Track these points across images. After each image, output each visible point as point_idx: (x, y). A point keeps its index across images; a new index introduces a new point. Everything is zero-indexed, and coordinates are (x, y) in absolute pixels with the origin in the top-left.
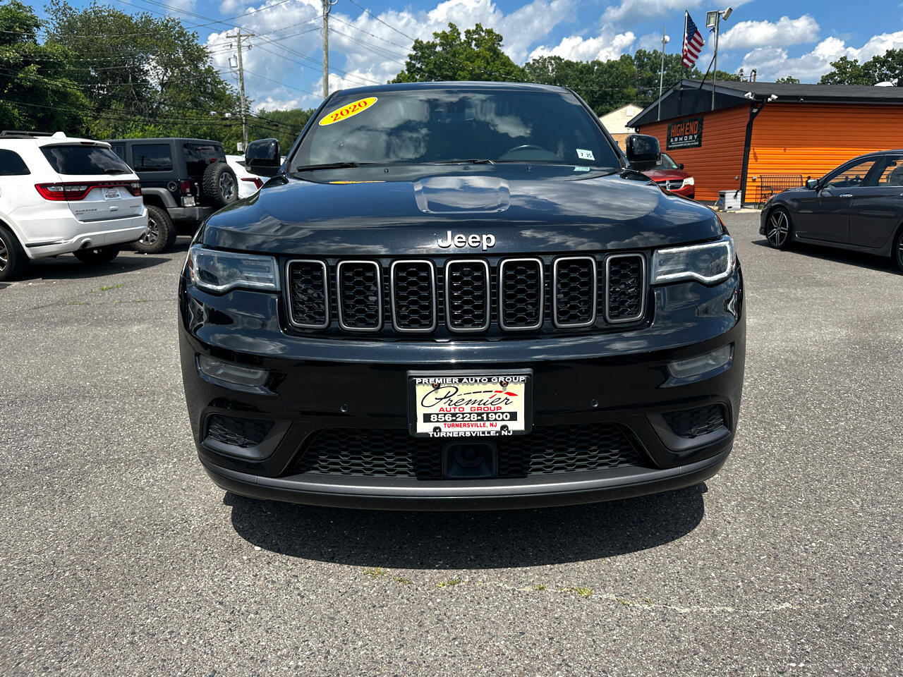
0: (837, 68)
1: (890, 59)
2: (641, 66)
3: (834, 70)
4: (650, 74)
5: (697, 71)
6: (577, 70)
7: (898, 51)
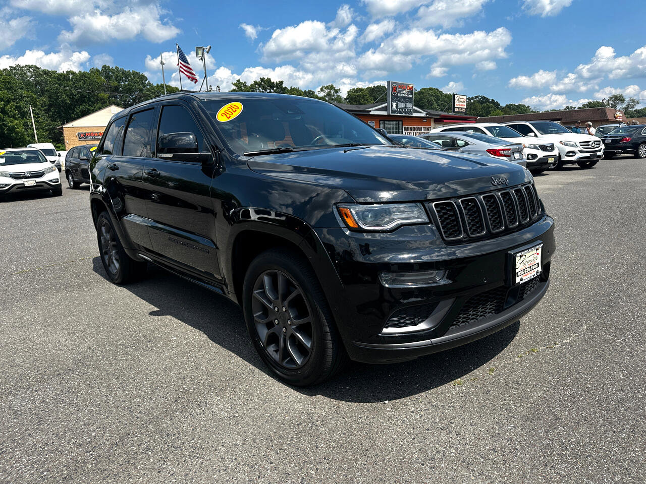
0: (236, 86)
1: (263, 83)
2: (108, 77)
3: (235, 87)
4: (116, 83)
5: (150, 83)
6: (54, 77)
7: (266, 78)
